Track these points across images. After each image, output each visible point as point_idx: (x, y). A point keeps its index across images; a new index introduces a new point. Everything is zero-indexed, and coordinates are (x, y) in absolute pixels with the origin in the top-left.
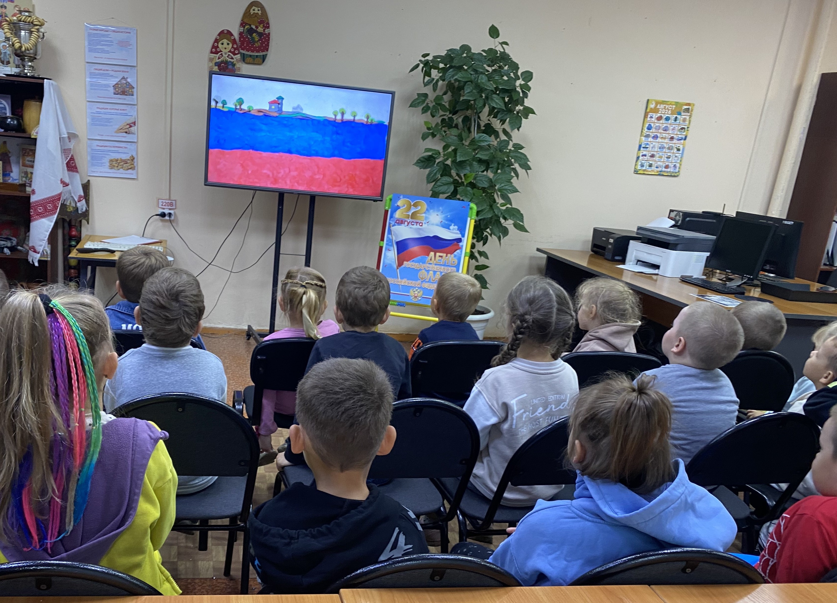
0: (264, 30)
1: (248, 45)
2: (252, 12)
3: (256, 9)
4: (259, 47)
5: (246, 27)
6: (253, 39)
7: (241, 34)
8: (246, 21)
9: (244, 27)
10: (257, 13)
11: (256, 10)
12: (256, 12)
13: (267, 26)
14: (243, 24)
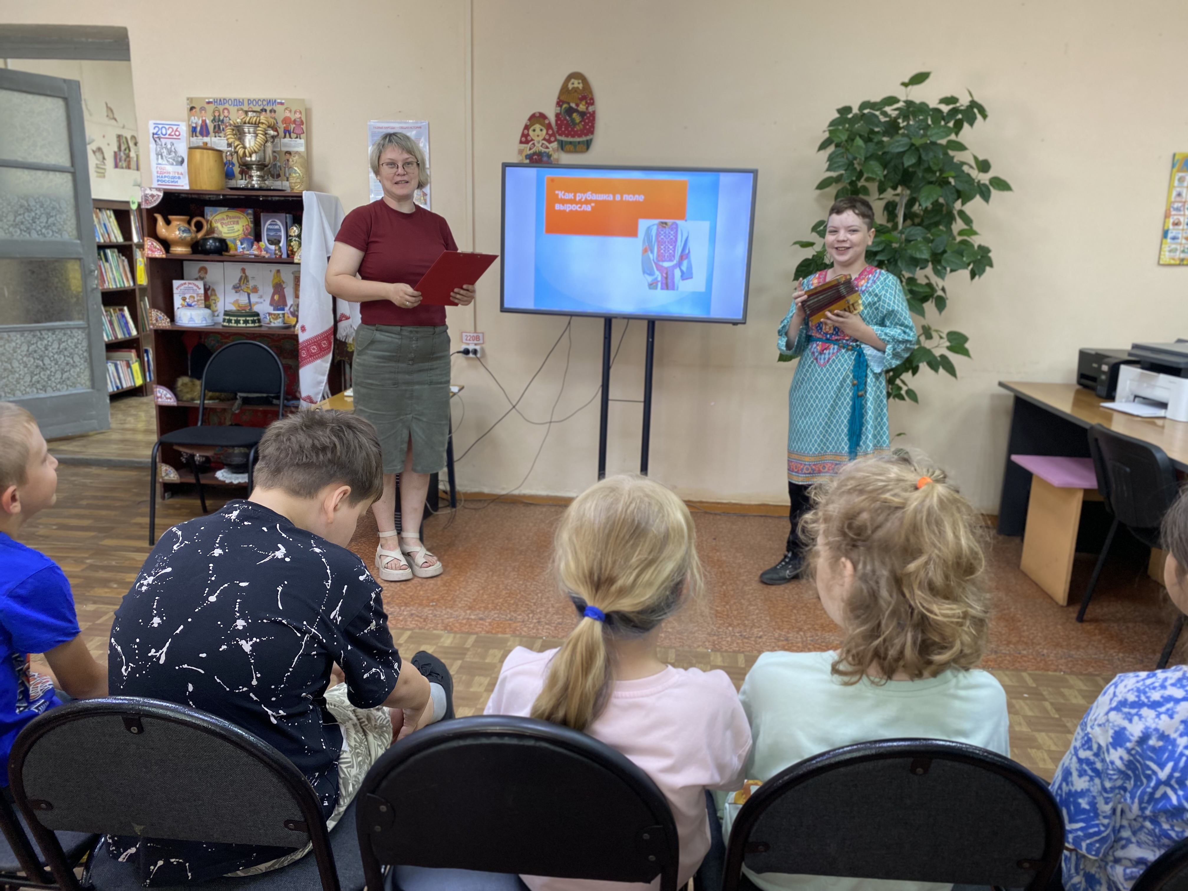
0: (587, 108)
1: (566, 129)
2: (570, 86)
3: (576, 82)
4: (581, 130)
5: (565, 106)
6: (573, 120)
7: (557, 116)
8: (562, 98)
9: (561, 106)
10: (578, 88)
11: (576, 84)
12: (576, 85)
13: (591, 101)
14: (559, 103)
